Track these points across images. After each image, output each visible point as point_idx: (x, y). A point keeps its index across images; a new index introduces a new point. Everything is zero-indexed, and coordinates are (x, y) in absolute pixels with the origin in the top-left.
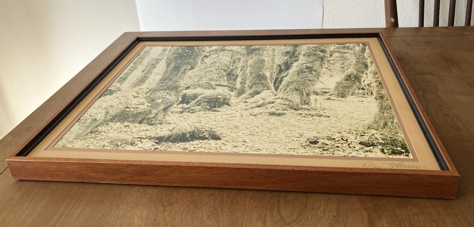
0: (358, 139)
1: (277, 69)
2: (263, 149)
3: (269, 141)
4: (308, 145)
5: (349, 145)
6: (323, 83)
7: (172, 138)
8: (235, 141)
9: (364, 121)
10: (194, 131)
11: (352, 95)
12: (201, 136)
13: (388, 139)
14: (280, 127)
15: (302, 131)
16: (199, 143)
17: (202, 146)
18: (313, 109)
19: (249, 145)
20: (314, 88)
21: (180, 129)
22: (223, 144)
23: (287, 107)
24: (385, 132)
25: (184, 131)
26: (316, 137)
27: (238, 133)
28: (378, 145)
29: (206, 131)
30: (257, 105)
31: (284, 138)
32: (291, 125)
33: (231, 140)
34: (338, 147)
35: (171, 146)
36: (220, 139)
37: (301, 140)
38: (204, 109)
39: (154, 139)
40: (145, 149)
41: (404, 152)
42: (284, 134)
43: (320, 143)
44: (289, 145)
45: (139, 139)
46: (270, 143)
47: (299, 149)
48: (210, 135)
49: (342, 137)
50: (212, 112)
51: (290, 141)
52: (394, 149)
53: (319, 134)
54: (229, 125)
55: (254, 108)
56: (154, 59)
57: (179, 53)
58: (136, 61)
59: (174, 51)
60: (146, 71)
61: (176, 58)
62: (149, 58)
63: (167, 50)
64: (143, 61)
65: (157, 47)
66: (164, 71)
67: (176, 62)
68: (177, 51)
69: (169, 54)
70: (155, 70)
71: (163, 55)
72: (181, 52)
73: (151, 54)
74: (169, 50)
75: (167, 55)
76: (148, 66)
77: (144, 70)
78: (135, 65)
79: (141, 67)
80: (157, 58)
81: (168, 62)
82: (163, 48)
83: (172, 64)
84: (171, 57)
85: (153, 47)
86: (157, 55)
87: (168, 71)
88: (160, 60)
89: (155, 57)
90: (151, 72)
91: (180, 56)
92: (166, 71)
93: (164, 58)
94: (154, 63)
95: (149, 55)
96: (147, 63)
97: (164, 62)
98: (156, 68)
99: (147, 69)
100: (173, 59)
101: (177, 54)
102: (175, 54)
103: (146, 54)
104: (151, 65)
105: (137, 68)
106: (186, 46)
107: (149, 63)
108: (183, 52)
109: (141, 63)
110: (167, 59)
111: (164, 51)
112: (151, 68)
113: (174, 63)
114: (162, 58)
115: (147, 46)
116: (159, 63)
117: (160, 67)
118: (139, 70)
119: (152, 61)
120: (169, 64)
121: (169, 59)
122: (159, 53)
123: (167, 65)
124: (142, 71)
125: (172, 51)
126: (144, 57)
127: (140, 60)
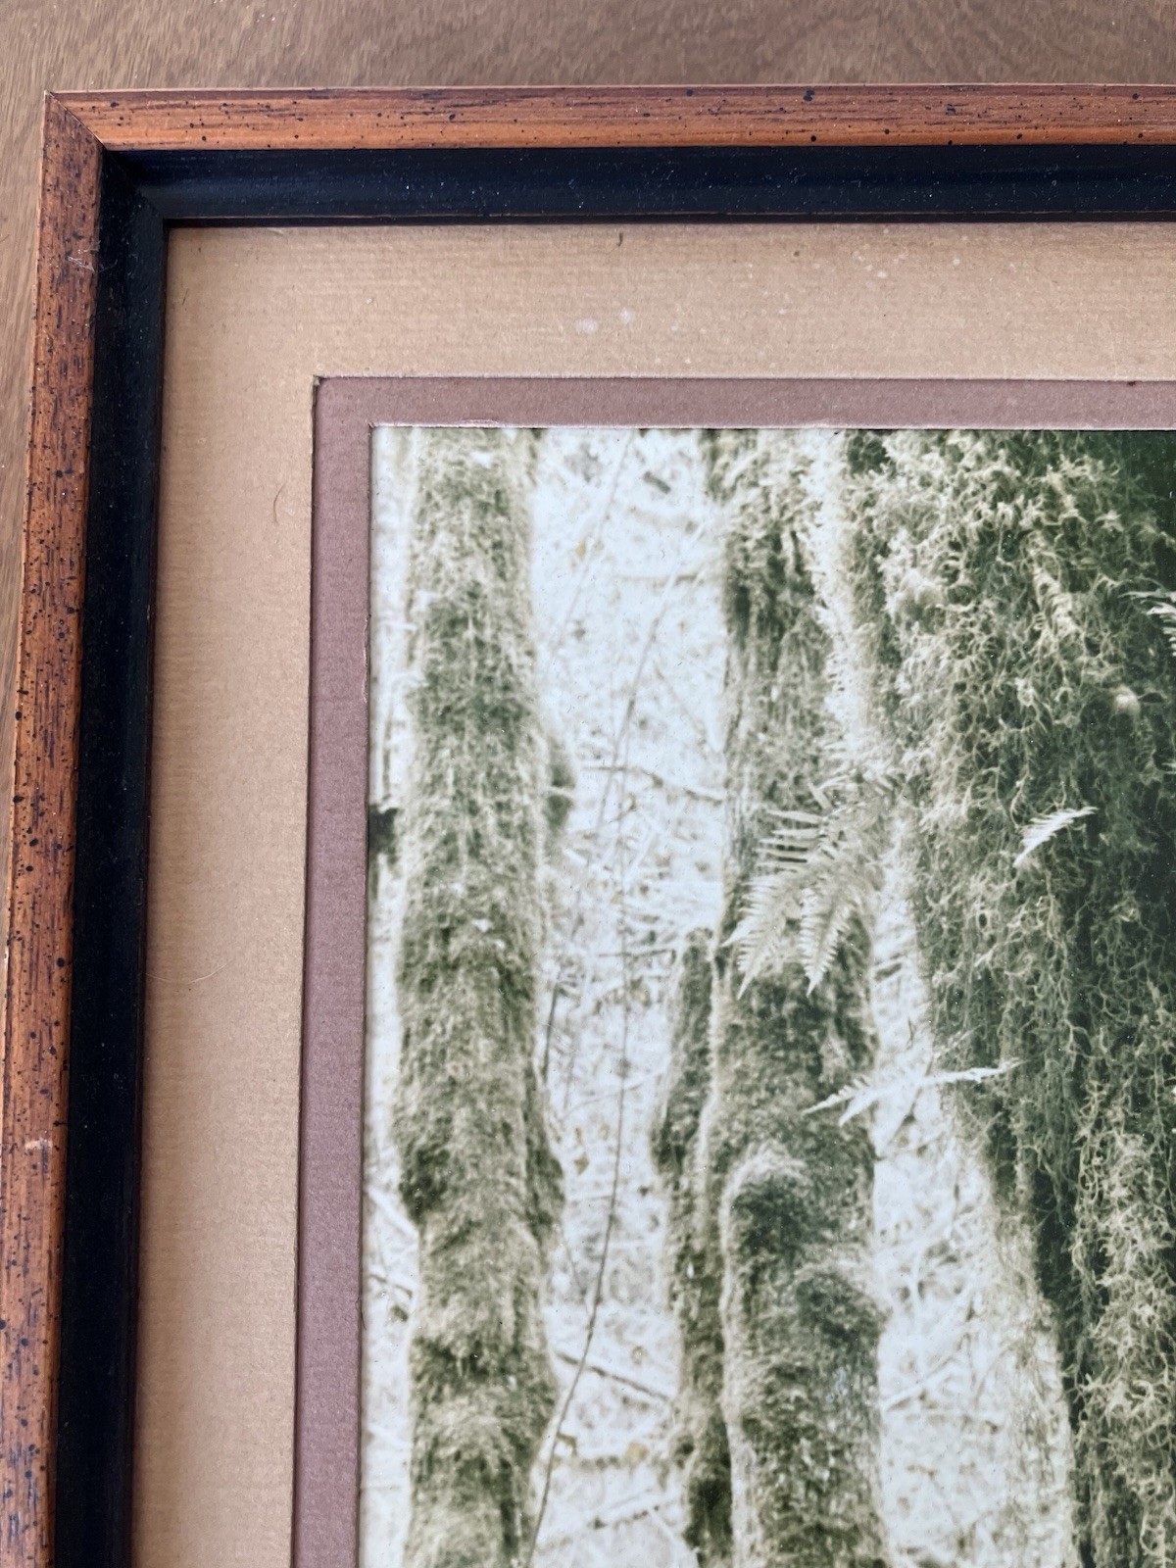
56: (719, 1000)
57: (1070, 720)
58: (414, 1096)
59: (963, 645)
60: (738, 1486)
61: (1084, 937)
62: (611, 943)
63: (825, 618)
64: (554, 1090)
65: (586, 465)
66: (1061, 1483)
67: (1140, 1101)
68: (1014, 632)
69: (920, 789)
70: (885, 1448)
71: (803, 801)
72: (1097, 670)
73: (577, 767)
74: (862, 617)
75: (900, 829)
76: (709, 1284)
77: (695, 1468)
78: (462, 1257)
79: (603, 1339)
80: (752, 967)
81: (1018, 1127)
82: (718, 519)
83: (1103, 1206)
84: (982, 892)
85: (514, 476)
86: (702, 812)
87: (1140, 1485)
88: (835, 1052)
89: (714, 919)
90: (851, 1536)
91: (1133, 843)
92: (1102, 1499)
93: (882, 950)
94: (763, 1163)
95: (558, 809)
96: (641, 1164)
97: (929, 1108)
98: (888, 1352)
99: (750, 1425)
100: (1056, 991)
101: (1050, 748)
102: (1014, 767)
103: (499, 782)
104: (753, 1241)
105: (544, 1394)
106: (1095, 444)
107: (670, 1151)
108: (1135, 675)
109: (543, 1163)
110: (955, 998)
111: (774, 623)
112: (787, 1375)
113: (1129, 1149)
114: (840, 923)
115: (386, 440)
116: (869, 1158)
117: (926, 1308)
118: (613, 1477)
119: (717, 1085)
120: (1040, 1181)
121: (989, 987)
122: (716, 742)
123: (1025, 1240)
124: (681, 1515)
125: (925, 648)
126: (502, 926)
127: (483, 1046)
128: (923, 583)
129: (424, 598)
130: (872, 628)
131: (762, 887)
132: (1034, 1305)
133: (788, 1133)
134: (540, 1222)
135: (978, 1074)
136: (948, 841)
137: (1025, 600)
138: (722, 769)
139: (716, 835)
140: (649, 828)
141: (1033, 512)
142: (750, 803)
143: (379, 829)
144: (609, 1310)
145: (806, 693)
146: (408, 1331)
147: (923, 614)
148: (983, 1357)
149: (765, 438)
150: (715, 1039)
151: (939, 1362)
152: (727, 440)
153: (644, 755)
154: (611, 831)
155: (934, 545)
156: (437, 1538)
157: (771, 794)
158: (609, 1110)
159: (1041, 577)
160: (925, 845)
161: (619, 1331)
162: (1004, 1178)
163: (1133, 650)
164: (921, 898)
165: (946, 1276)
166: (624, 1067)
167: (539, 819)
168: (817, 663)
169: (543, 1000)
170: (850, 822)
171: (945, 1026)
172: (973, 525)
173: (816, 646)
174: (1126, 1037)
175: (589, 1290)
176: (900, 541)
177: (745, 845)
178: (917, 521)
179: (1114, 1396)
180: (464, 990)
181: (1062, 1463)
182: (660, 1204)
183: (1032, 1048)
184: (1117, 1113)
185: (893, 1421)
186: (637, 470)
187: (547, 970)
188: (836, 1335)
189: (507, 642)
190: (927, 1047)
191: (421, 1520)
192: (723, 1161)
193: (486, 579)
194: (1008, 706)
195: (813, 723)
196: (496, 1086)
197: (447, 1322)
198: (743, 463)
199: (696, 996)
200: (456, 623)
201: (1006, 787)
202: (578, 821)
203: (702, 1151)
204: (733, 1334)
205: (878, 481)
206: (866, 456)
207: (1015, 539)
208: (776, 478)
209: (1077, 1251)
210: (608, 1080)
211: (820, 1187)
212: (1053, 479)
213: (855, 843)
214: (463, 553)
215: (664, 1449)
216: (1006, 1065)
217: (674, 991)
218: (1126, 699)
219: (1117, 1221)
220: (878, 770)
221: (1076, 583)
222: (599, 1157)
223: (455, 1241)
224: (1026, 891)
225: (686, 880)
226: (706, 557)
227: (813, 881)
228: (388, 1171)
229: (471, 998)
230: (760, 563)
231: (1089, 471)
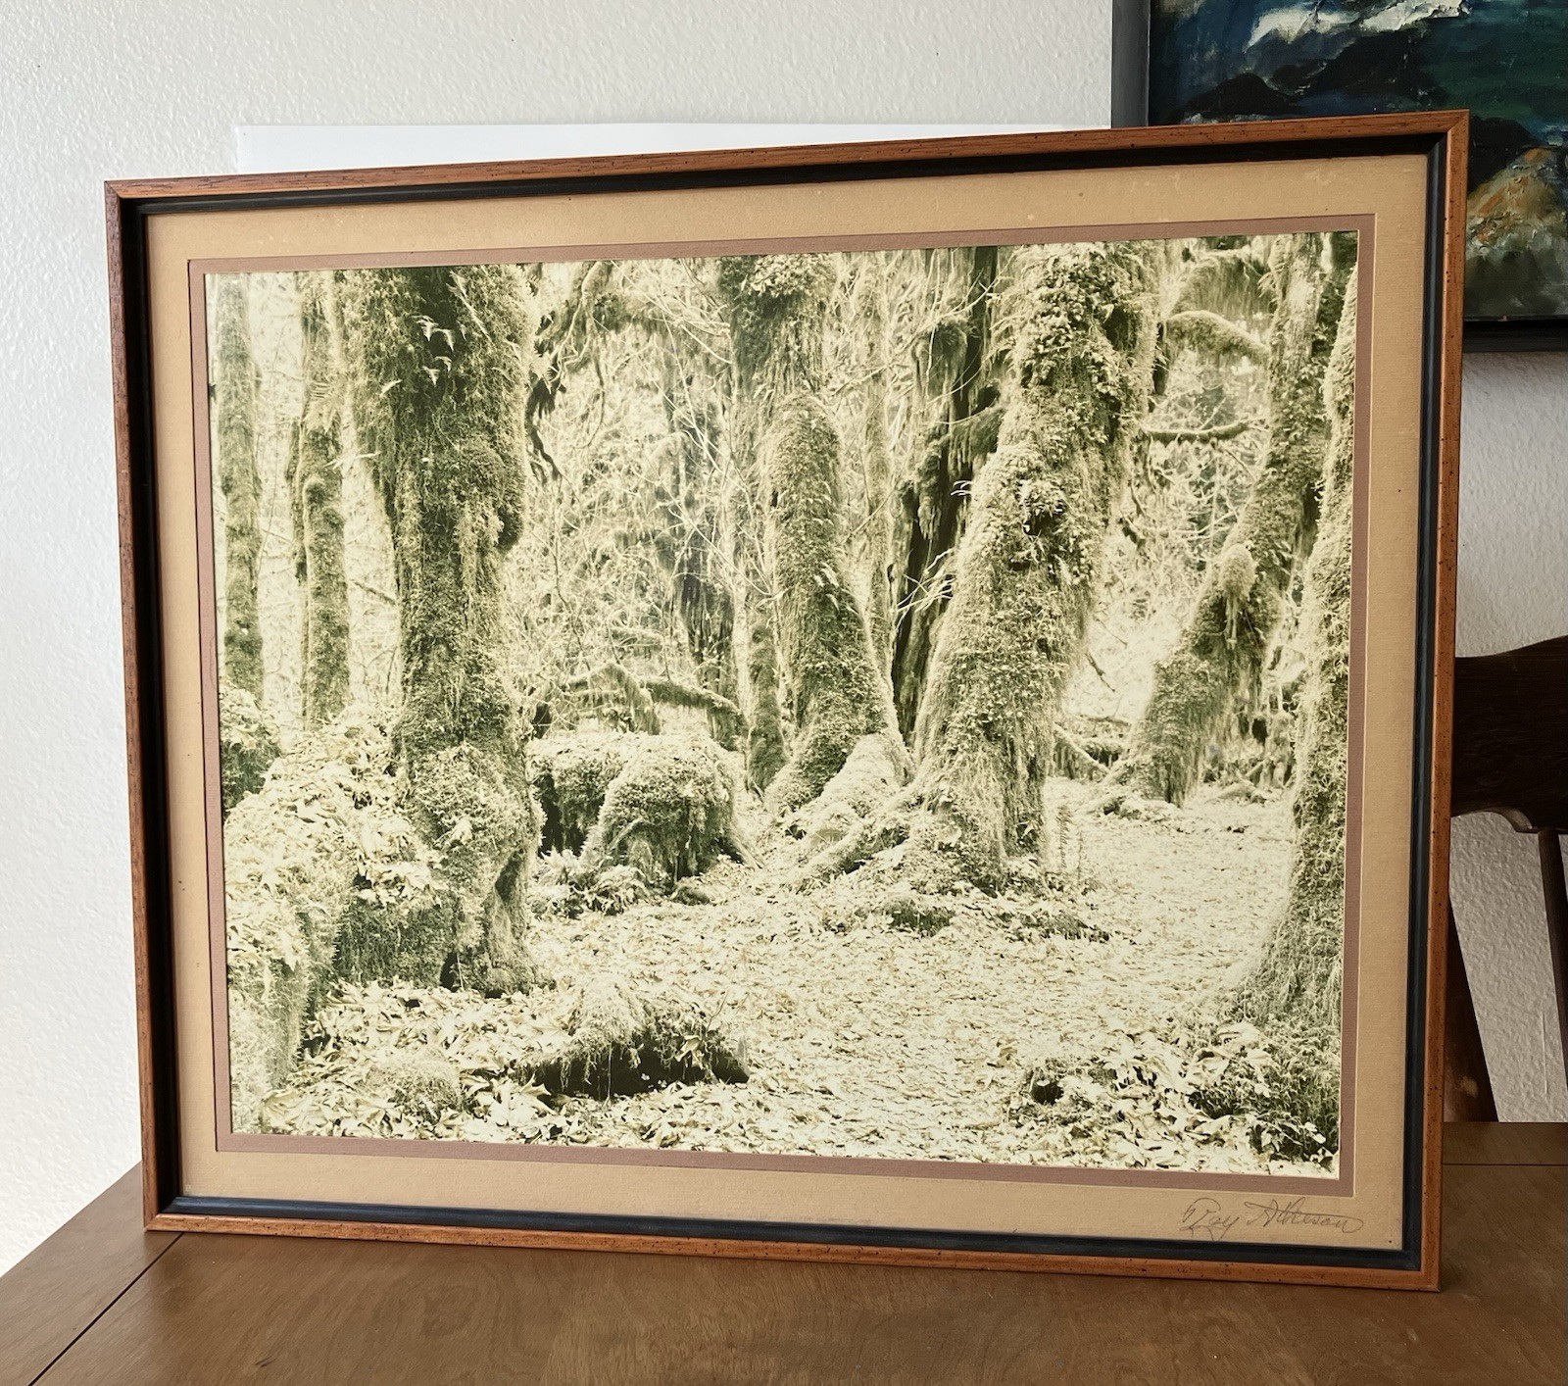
0: (1190, 1077)
1: (899, 530)
2: (888, 1131)
3: (903, 1088)
4: (1030, 1106)
5: (1157, 1105)
6: (1100, 673)
7: (587, 1073)
8: (793, 1087)
9: (1228, 966)
10: (647, 1032)
11: (1210, 778)
12: (679, 1059)
13: (1288, 1075)
14: (936, 1003)
15: (1007, 1029)
16: (683, 1102)
17: (694, 1118)
18: (1051, 887)
19: (841, 1110)
20: (1058, 717)
21: (598, 1022)
22: (759, 1104)
23: (956, 869)
24: (1286, 1035)
25: (615, 1033)
26: (1055, 1061)
27: (798, 1041)
28: (1249, 1107)
29: (688, 1028)
30: (840, 853)
31: (951, 1068)
32: (971, 992)
33: (782, 1083)
34: (1121, 1117)
35: (598, 1115)
36: (744, 1079)
37: (1005, 1082)
38: (648, 886)
39: (532, 1080)
40: (520, 1131)
41: (1321, 1145)
42: (951, 1046)
43: (1065, 1099)
44: (967, 1105)
45: (480, 1078)
46: (908, 1097)
47: (998, 1129)
48: (706, 1057)
49: (1139, 1064)
50: (678, 907)
51: (970, 1087)
52: (1294, 1127)
53: (1066, 1043)
54: (759, 990)
55: (832, 876)
56: (301, 436)
57: (395, 355)
58: (223, 463)
59: (366, 333)
60: (308, 563)
61: (398, 417)
62: (272, 421)
63: (328, 326)
64: (259, 461)
65: (263, 283)
66: (391, 563)
67: (413, 462)
68: (380, 329)
69: (354, 376)
70: (346, 554)
71: (323, 380)
72: (403, 340)
73: (263, 372)
74: (338, 326)
75: (349, 387)
76: (300, 512)
77: (298, 559)
78: (237, 504)
79: (274, 526)
80: (310, 427)
81: (380, 470)
82: (299, 298)
83: (403, 491)
84: (371, 404)
85: (244, 287)
86: (296, 384)
87: (412, 564)
88: (332, 449)
89: (300, 415)
90: (337, 576)
91: (412, 390)
92: (402, 568)
93: (344, 422)
94: (314, 480)
95: (258, 384)
96: (282, 481)
97: (357, 465)
98: (346, 530)
99: (311, 548)
100: (391, 433)
101: (389, 363)
102: (380, 368)
103: (242, 376)
104: (311, 500)
105: (259, 540)
106: (403, 271)
107: (289, 477)
108: (413, 341)
109: (256, 479)
110: (364, 435)
111: (314, 328)
112: (321, 535)
113: (410, 476)
114: (333, 414)
115: (208, 277)
116: (341, 478)
117: (357, 518)
118: (277, 561)
119: (301, 458)
120: (386, 484)
121: (373, 430)
122: (300, 364)
123: (383, 500)
124: (295, 571)
125: (356, 335)
126: (244, 417)
127: (240, 449)
128: (355, 316)
129: (221, 324)
130: (341, 329)
131: (312, 404)
132: (385, 517)
133: (319, 471)
134: (256, 495)
135: (370, 455)
136: (361, 391)
137: (383, 320)
138: (301, 371)
139: (300, 390)
140: (282, 389)
141: (385, 293)
142: (309, 381)
143: (210, 390)
144: (275, 518)
145: (323, 349)
146: (225, 524)
147: (355, 325)
148: (371, 531)
149: (311, 274)
150: (300, 447)
151: (360, 532)
152: (301, 274)
153: (281, 368)
154: (272, 390)
155: (358, 304)
156: (234, 576)
157: (315, 378)
158: (273, 466)
159: (387, 313)
160: (356, 392)
161: (277, 524)
162: (377, 483)
163: (413, 334)
164: (355, 407)
165: (361, 510)
166: (277, 455)
167: (253, 386)
168: (326, 340)
169: (256, 436)
170: (335, 386)
171: (361, 442)
172: (369, 298)
173: (326, 334)
174: (410, 445)
175: (270, 513)
176: (348, 303)
177: (308, 393)
178: (353, 297)
179: (405, 541)
180: (235, 434)
181: (392, 558)
182: (287, 491)
183: (384, 447)
184: (407, 466)
185: (348, 547)
186: (276, 284)
187: (256, 429)
188: (333, 525)
189: (243, 336)
190: (356, 448)
191: (230, 572)
192: (303, 480)
193: (237, 318)
194: (378, 352)
195: (325, 357)
196: (244, 460)
197: (234, 522)
198: (305, 281)
199: (295, 435)
200: (230, 331)
201: (377, 374)
202: (264, 387)
203: (297, 477)
204: (306, 524)
205: (342, 285)
206: (339, 278)
207: (380, 301)
208: (314, 286)
209: (396, 503)
210: (273, 458)
211: (328, 486)
212: (391, 282)
213: (337, 392)
214: (230, 310)
215: (290, 554)
216: (377, 453)
217: (290, 434)
218: (411, 348)
219: (407, 495)
220: (343, 371)
221: (397, 314)
222: (271, 478)
223: (235, 500)
224: (383, 404)
225: (292, 403)
226: (295, 309)
227: (326, 403)
228: (218, 483)
229: (237, 437)
230: (311, 311)
231: (401, 280)
